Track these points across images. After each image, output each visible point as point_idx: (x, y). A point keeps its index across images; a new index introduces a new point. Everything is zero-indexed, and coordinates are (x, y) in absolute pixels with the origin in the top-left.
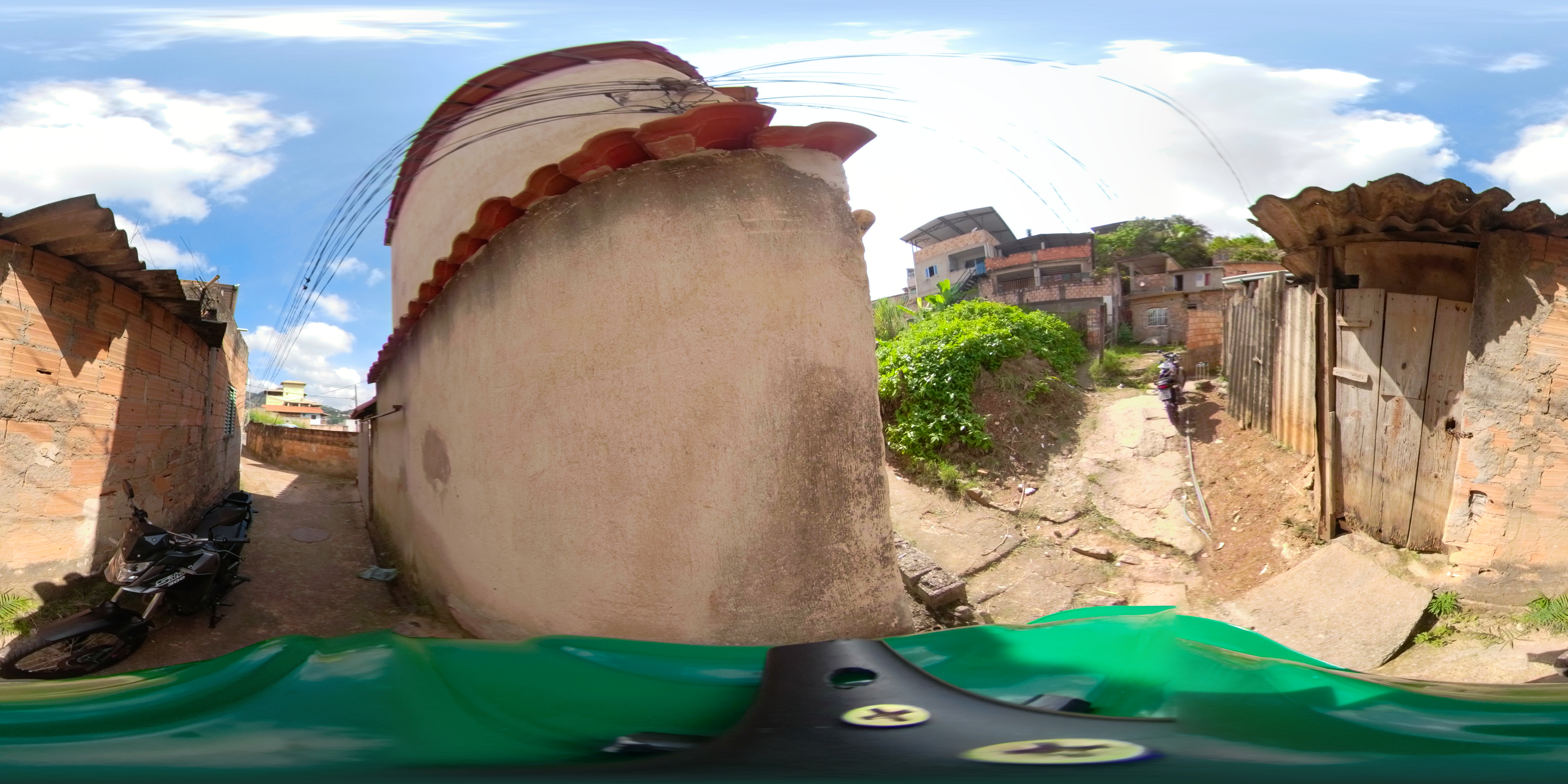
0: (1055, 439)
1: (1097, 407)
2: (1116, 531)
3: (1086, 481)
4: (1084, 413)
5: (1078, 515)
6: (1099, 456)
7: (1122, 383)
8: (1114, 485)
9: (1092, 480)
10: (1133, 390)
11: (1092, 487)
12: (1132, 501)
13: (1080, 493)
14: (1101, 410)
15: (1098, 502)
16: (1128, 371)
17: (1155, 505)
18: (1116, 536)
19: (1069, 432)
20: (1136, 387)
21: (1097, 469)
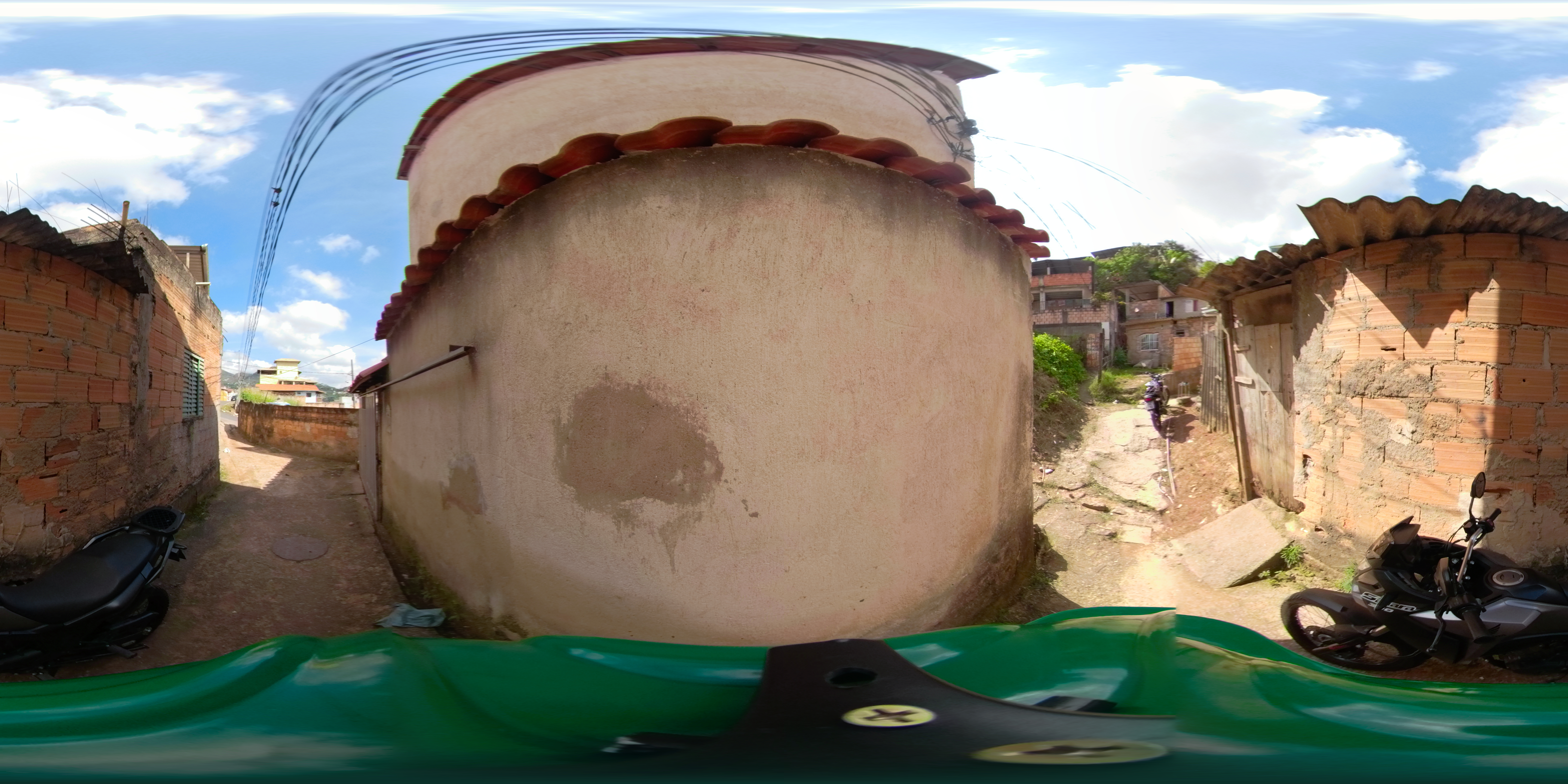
0: (1064, 438)
1: (1096, 417)
2: (1110, 496)
3: (1089, 465)
4: (1086, 421)
5: (1084, 486)
6: (1099, 450)
7: (1117, 399)
8: (1109, 469)
9: (1093, 465)
10: (1126, 405)
11: (1093, 469)
12: (1122, 479)
13: (1085, 473)
14: (1099, 419)
15: (1098, 478)
16: (1122, 390)
17: (1139, 482)
18: (1110, 499)
19: (1075, 434)
20: (1128, 403)
21: (1097, 458)
